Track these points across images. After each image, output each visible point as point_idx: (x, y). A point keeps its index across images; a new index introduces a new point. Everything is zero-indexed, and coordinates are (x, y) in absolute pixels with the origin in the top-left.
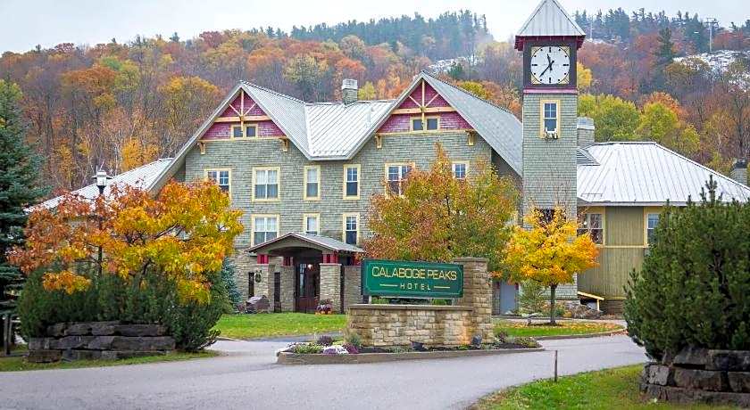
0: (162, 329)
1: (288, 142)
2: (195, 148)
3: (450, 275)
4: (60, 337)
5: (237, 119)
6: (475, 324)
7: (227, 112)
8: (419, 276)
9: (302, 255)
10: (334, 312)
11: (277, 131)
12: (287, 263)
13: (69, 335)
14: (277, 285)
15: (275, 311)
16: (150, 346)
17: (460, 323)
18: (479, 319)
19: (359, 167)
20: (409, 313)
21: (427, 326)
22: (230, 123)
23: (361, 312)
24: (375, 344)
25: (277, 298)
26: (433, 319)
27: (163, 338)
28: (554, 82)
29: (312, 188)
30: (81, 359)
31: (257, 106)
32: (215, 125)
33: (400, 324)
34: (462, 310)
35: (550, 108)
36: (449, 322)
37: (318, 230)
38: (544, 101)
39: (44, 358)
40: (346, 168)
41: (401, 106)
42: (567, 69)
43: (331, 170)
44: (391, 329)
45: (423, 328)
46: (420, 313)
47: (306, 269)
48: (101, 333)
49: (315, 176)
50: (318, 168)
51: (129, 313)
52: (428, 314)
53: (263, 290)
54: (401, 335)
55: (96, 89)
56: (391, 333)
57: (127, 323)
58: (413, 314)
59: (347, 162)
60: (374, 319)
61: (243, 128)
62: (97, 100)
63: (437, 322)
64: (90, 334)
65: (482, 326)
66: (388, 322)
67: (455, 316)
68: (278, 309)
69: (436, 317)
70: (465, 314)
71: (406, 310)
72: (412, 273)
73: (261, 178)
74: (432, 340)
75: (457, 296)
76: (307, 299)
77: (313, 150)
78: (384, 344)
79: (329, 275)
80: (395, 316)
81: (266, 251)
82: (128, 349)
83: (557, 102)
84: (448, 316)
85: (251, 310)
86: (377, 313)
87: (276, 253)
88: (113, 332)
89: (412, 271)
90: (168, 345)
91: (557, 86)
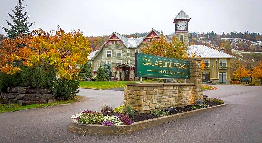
0: (49, 91)
1: (124, 45)
2: (104, 46)
3: (184, 66)
4: (9, 93)
5: (113, 40)
6: (196, 92)
7: (111, 38)
8: (170, 66)
9: (126, 68)
10: (133, 81)
11: (121, 42)
12: (123, 70)
13: (12, 92)
14: (121, 75)
15: (120, 80)
16: (41, 98)
17: (190, 92)
18: (198, 90)
19: (138, 50)
20: (165, 88)
21: (175, 95)
22: (111, 41)
23: (135, 88)
24: (144, 109)
25: (121, 77)
26: (177, 91)
27: (48, 95)
28: (183, 29)
29: (128, 54)
30: (14, 103)
31: (117, 37)
32: (109, 41)
33: (160, 95)
34: (190, 86)
35: (182, 36)
36: (185, 92)
37: (130, 63)
38: (180, 34)
39: (3, 101)
40: (136, 50)
41: (148, 36)
42: (186, 27)
43: (132, 51)
44: (154, 99)
45: (172, 96)
46: (171, 88)
47: (127, 71)
48: (21, 92)
49: (129, 52)
50: (130, 50)
51: (34, 84)
52: (175, 88)
53: (118, 76)
54: (160, 102)
55: (95, 42)
56: (154, 101)
57: (34, 88)
58: (167, 88)
59: (136, 49)
60: (143, 93)
61: (114, 42)
62: (95, 44)
63: (179, 92)
64: (17, 92)
65: (199, 93)
66: (153, 94)
67: (188, 88)
68: (121, 80)
69: (179, 90)
70: (192, 87)
71: (163, 86)
72: (166, 64)
73: (118, 52)
74: (176, 103)
75: (187, 78)
76: (127, 78)
77: (129, 46)
78: (151, 109)
79: (132, 72)
80: (156, 90)
81: (118, 67)
82: (31, 100)
83: (183, 34)
84: (184, 89)
85: (111, 80)
86: (145, 89)
87: (120, 68)
88: (26, 92)
89: (166, 63)
90: (50, 98)
91: (183, 30)
